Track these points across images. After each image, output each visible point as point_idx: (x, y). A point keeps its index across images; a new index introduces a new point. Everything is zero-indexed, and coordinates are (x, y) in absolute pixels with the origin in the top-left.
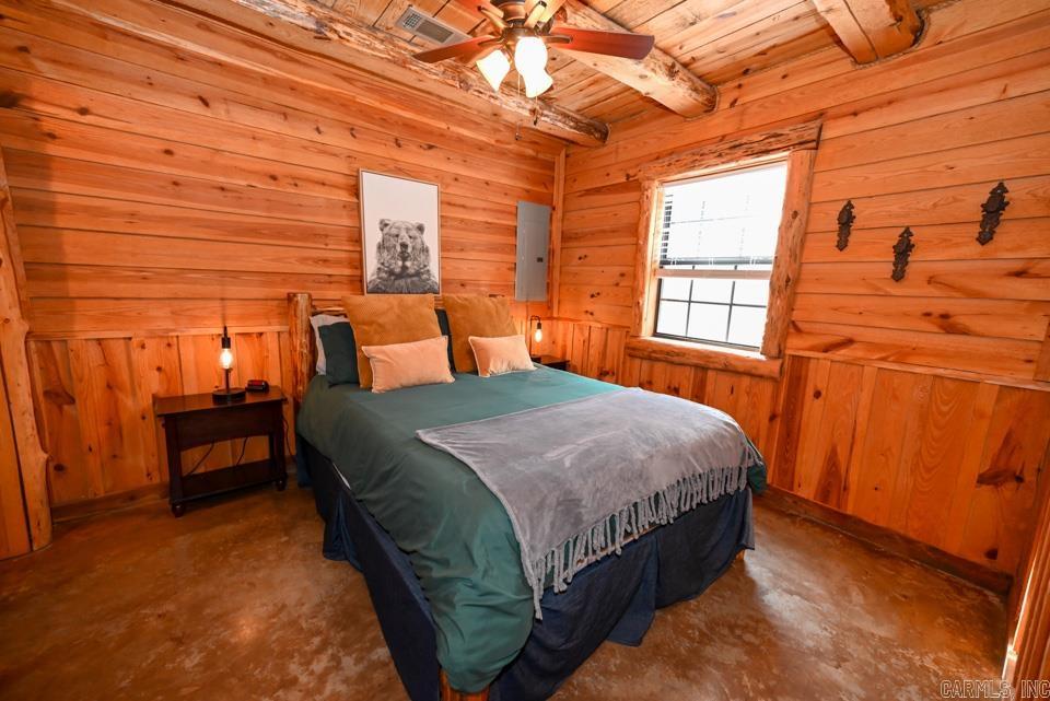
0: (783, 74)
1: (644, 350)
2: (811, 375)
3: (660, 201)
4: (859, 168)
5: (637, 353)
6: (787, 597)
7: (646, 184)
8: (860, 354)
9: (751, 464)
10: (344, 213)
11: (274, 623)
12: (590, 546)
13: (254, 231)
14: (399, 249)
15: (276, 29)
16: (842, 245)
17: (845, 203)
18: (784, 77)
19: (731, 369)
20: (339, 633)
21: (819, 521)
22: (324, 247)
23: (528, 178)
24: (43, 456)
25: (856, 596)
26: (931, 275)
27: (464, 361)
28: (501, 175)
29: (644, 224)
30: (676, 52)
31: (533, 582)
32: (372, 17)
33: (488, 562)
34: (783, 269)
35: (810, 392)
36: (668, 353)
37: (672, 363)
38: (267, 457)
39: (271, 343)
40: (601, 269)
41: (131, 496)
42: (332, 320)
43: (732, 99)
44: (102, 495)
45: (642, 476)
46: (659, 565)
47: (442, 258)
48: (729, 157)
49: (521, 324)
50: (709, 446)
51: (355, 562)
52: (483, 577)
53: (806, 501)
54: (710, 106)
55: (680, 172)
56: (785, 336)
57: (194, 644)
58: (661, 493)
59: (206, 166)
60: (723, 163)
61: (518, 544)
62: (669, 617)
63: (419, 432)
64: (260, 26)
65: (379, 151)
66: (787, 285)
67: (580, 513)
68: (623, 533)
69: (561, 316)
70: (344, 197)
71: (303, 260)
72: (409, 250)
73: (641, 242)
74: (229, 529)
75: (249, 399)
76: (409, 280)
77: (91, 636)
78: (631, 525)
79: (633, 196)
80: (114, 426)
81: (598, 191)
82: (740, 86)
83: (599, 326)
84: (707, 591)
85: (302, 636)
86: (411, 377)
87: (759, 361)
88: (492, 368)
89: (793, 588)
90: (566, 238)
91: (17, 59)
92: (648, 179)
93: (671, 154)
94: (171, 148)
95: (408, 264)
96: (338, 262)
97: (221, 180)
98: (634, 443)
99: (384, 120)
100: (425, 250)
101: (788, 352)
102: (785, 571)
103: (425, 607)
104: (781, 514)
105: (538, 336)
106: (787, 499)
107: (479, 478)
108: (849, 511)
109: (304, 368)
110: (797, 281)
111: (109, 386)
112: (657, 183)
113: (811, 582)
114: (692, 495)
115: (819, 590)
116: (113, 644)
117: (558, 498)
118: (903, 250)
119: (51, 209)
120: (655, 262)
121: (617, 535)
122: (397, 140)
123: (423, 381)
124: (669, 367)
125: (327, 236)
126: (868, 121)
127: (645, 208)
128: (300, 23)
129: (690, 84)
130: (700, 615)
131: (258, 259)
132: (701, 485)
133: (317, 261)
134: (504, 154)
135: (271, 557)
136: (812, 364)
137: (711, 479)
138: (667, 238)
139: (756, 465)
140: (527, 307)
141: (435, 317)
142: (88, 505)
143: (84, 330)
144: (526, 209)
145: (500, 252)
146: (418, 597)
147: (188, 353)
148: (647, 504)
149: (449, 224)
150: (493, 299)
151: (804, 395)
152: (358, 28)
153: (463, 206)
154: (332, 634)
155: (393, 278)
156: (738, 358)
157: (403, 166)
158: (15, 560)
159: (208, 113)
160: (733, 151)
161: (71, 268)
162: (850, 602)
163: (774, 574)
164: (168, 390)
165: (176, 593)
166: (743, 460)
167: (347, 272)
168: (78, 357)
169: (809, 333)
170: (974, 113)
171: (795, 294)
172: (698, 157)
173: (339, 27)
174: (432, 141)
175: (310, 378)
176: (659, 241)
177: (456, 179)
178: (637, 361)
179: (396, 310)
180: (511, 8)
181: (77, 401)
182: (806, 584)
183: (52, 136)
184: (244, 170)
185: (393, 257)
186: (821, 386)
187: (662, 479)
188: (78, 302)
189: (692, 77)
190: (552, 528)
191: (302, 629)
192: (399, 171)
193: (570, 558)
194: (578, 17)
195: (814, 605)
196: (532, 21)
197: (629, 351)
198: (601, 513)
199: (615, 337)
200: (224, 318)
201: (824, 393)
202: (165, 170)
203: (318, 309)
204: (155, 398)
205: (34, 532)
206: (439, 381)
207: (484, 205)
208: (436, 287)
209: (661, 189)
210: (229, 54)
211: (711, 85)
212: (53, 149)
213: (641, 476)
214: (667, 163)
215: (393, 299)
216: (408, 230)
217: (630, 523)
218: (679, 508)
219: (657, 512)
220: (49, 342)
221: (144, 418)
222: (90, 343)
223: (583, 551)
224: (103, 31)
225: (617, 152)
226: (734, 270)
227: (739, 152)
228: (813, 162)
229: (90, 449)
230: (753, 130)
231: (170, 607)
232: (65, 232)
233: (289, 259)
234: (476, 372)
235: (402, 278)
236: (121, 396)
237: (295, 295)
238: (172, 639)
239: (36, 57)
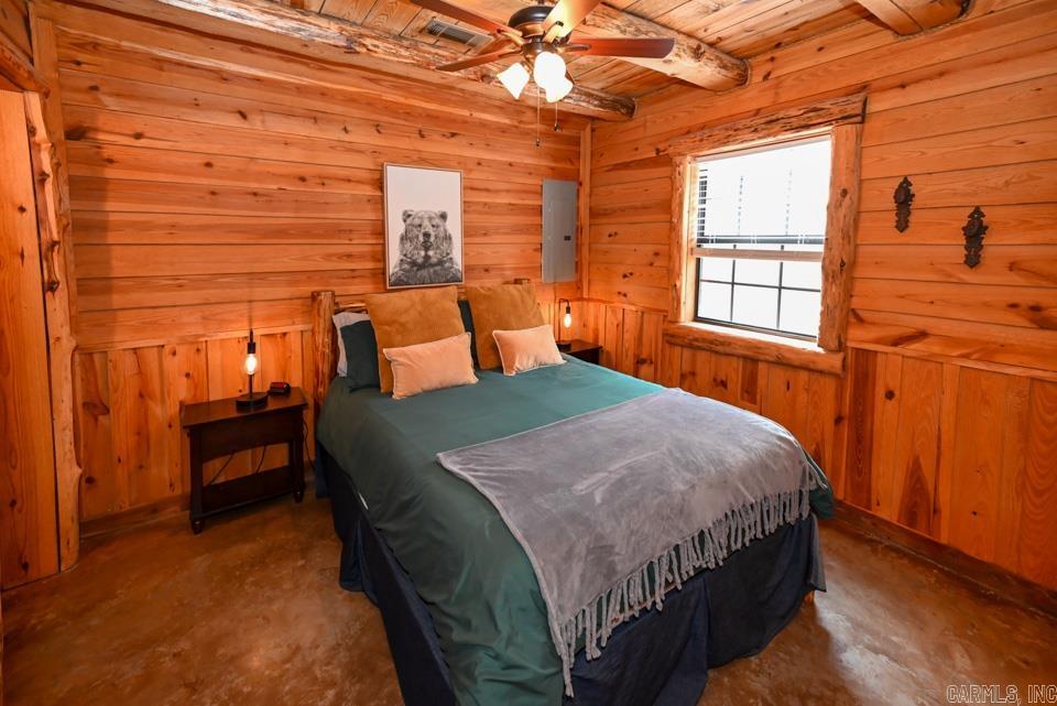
0: (819, 46)
1: (684, 338)
2: (880, 369)
3: (693, 176)
4: (912, 143)
5: (678, 341)
6: (871, 656)
7: (677, 159)
8: (936, 349)
9: (814, 488)
10: (369, 207)
11: (288, 670)
12: (626, 602)
13: (281, 232)
14: (421, 239)
15: (311, 49)
16: (902, 225)
17: (901, 180)
18: (820, 49)
19: (785, 362)
20: (353, 684)
21: (907, 550)
22: (347, 242)
23: (552, 156)
24: (78, 471)
25: (961, 660)
26: (1012, 260)
27: (488, 358)
28: (524, 155)
29: (677, 201)
30: (701, 34)
31: (562, 650)
32: (398, 28)
33: (512, 627)
34: (836, 252)
35: (880, 392)
36: (711, 342)
37: (717, 352)
38: (286, 463)
39: (295, 342)
40: (635, 247)
41: (154, 509)
42: (355, 318)
43: (765, 73)
44: (128, 508)
45: (683, 511)
46: (709, 616)
47: (465, 244)
48: (765, 132)
49: (548, 310)
50: (762, 467)
51: (373, 596)
52: (507, 647)
53: (888, 524)
54: (742, 80)
55: (713, 148)
56: (845, 327)
57: (207, 691)
58: (706, 531)
59: (242, 174)
60: (760, 138)
61: (545, 604)
62: (726, 680)
63: (440, 455)
64: (296, 48)
65: (404, 144)
66: (842, 272)
67: (613, 562)
68: (663, 584)
69: (593, 296)
70: (368, 191)
71: (328, 257)
72: (432, 239)
73: (675, 220)
74: (246, 549)
75: (272, 405)
76: (432, 270)
77: (109, 677)
78: (672, 573)
79: (663, 171)
80: (142, 434)
81: (626, 166)
82: (772, 59)
83: (633, 308)
84: (771, 645)
85: (316, 688)
86: (433, 379)
87: (817, 354)
88: (517, 365)
89: (877, 644)
90: (594, 214)
91: (87, 97)
92: (680, 154)
93: (703, 128)
94: (212, 161)
95: (431, 253)
96: (361, 257)
97: (254, 186)
98: (672, 470)
99: (409, 113)
100: (448, 238)
101: (850, 344)
102: (867, 620)
103: (445, 671)
104: (859, 539)
105: (568, 321)
106: (863, 519)
107: (502, 519)
108: (944, 539)
109: (325, 368)
110: (854, 264)
111: (141, 395)
112: (689, 158)
113: (901, 637)
114: (743, 530)
115: (911, 649)
116: (129, 689)
117: (588, 547)
118: (975, 232)
119: (103, 227)
120: (692, 240)
121: (657, 588)
122: (420, 131)
123: (445, 385)
124: (714, 357)
125: (351, 231)
126: (917, 94)
127: (678, 185)
128: (331, 42)
129: (718, 62)
130: (764, 679)
131: (286, 260)
132: (754, 516)
133: (341, 257)
134: (528, 134)
135: (287, 586)
136: (880, 359)
137: (765, 509)
138: (703, 215)
139: (819, 487)
140: (555, 289)
141: (457, 311)
142: (112, 519)
143: (124, 340)
144: (550, 186)
145: (525, 234)
146: (438, 656)
147: (215, 356)
148: (690, 545)
149: (472, 209)
150: (518, 286)
151: (874, 396)
152: (384, 39)
153: (487, 190)
154: (347, 684)
155: (415, 268)
156: (792, 350)
157: (424, 156)
158: (44, 582)
159: (245, 125)
160: (769, 126)
161: (114, 281)
162: (954, 667)
163: (852, 623)
164: (195, 396)
165: (191, 627)
166: (803, 482)
167: (370, 265)
168: (115, 368)
169: (873, 324)
170: (1040, 84)
171: (853, 278)
172: (730, 133)
173: (368, 42)
174: (454, 129)
175: (331, 379)
176: (695, 219)
177: (479, 164)
178: (677, 350)
179: (419, 308)
180: (529, 27)
181: (111, 411)
182: (894, 639)
183: (110, 161)
184: (274, 175)
185: (416, 248)
186: (894, 385)
187: (706, 514)
188: (119, 313)
189: (721, 55)
190: (582, 582)
191: (316, 678)
192: (423, 161)
193: (604, 617)
194: (597, 18)
195: (906, 670)
196: (550, 37)
197: (666, 338)
198: (638, 561)
199: (650, 319)
200: (251, 321)
201: (897, 393)
202: (205, 181)
203: (341, 306)
204: (181, 403)
205: (64, 551)
206: (461, 382)
207: (507, 186)
208: (459, 275)
209: (694, 165)
210: (267, 69)
211: (740, 61)
212: (111, 173)
213: (681, 511)
214: (698, 138)
215: (415, 295)
216: (430, 219)
217: (671, 570)
218: (729, 547)
219: (703, 554)
220: (91, 354)
221: (170, 426)
222: (127, 352)
223: (618, 608)
224: (160, 63)
225: (644, 126)
226: (780, 250)
227: (777, 127)
228: (860, 136)
229: (119, 460)
230: (790, 104)
231: (184, 645)
232: (113, 247)
233: (312, 256)
234: (500, 369)
235: (426, 269)
236: (152, 404)
237: (319, 293)
238: (186, 685)
239: (104, 93)
